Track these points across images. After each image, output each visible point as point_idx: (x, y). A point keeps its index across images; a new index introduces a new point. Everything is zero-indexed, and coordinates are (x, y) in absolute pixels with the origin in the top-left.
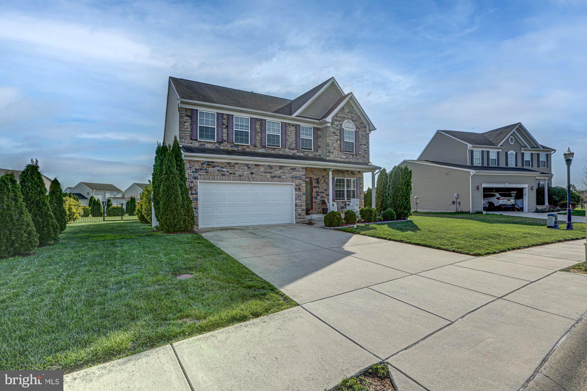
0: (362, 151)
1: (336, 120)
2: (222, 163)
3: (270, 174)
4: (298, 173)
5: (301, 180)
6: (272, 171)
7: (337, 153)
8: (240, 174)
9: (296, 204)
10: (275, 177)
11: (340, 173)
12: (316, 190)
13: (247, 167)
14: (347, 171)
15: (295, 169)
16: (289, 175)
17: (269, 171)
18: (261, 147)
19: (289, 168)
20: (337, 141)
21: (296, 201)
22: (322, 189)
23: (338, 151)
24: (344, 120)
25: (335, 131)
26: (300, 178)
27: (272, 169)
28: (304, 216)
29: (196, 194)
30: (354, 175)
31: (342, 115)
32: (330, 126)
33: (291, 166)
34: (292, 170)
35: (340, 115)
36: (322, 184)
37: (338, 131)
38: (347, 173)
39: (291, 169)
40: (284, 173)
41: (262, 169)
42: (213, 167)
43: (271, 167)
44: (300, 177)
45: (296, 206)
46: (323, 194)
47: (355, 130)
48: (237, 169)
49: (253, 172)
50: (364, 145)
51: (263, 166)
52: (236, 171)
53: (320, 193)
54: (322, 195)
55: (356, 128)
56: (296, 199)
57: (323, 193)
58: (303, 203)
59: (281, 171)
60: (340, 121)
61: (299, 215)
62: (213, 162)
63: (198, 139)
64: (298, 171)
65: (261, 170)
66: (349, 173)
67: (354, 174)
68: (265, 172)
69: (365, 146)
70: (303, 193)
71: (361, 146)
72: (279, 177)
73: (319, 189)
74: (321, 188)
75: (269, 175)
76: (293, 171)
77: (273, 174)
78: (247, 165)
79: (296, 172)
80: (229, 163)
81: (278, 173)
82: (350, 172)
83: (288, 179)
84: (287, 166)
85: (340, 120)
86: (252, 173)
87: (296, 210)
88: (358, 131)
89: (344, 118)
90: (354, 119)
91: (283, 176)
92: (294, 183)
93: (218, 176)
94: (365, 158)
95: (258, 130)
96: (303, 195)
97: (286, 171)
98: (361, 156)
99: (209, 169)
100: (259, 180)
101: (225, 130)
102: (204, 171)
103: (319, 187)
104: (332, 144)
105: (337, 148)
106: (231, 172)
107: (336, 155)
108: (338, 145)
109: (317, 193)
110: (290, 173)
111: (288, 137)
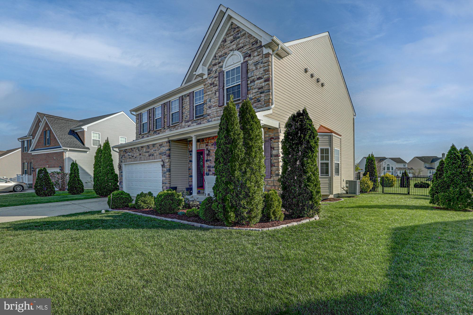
0: (254, 91)
1: (215, 65)
2: (129, 149)
5: (166, 156)
6: (149, 150)
8: (136, 156)
9: (162, 181)
10: (150, 155)
12: (207, 164)
13: (138, 150)
17: (147, 150)
18: (167, 128)
19: (158, 145)
20: (215, 94)
21: (163, 178)
23: (216, 108)
24: (225, 58)
25: (214, 80)
27: (149, 148)
29: (122, 172)
31: (223, 52)
32: (207, 78)
33: (159, 143)
35: (220, 54)
37: (217, 79)
39: (160, 145)
40: (155, 150)
41: (144, 150)
42: (127, 153)
43: (148, 146)
44: (164, 153)
47: (242, 61)
48: (134, 152)
49: (140, 153)
50: (259, 78)
51: (145, 146)
52: (134, 154)
55: (244, 58)
56: (163, 176)
58: (167, 181)
60: (220, 63)
62: (126, 150)
63: (142, 134)
64: (164, 147)
65: (144, 151)
68: (146, 152)
69: (259, 81)
70: (167, 169)
71: (252, 84)
72: (153, 155)
73: (211, 163)
75: (147, 154)
76: (161, 147)
77: (149, 153)
78: (138, 148)
80: (131, 149)
81: (152, 151)
85: (220, 61)
86: (140, 154)
87: (162, 187)
88: (247, 61)
89: (226, 54)
90: (241, 45)
91: (155, 154)
92: (161, 160)
93: (128, 159)
94: (260, 102)
95: (166, 113)
96: (167, 172)
97: (156, 149)
98: (253, 101)
99: (125, 155)
100: (143, 160)
101: (151, 122)
102: (124, 157)
103: (210, 160)
104: (210, 101)
105: (215, 104)
106: (132, 155)
107: (214, 113)
108: (216, 99)
109: (209, 169)
110: (159, 150)
111: (184, 110)
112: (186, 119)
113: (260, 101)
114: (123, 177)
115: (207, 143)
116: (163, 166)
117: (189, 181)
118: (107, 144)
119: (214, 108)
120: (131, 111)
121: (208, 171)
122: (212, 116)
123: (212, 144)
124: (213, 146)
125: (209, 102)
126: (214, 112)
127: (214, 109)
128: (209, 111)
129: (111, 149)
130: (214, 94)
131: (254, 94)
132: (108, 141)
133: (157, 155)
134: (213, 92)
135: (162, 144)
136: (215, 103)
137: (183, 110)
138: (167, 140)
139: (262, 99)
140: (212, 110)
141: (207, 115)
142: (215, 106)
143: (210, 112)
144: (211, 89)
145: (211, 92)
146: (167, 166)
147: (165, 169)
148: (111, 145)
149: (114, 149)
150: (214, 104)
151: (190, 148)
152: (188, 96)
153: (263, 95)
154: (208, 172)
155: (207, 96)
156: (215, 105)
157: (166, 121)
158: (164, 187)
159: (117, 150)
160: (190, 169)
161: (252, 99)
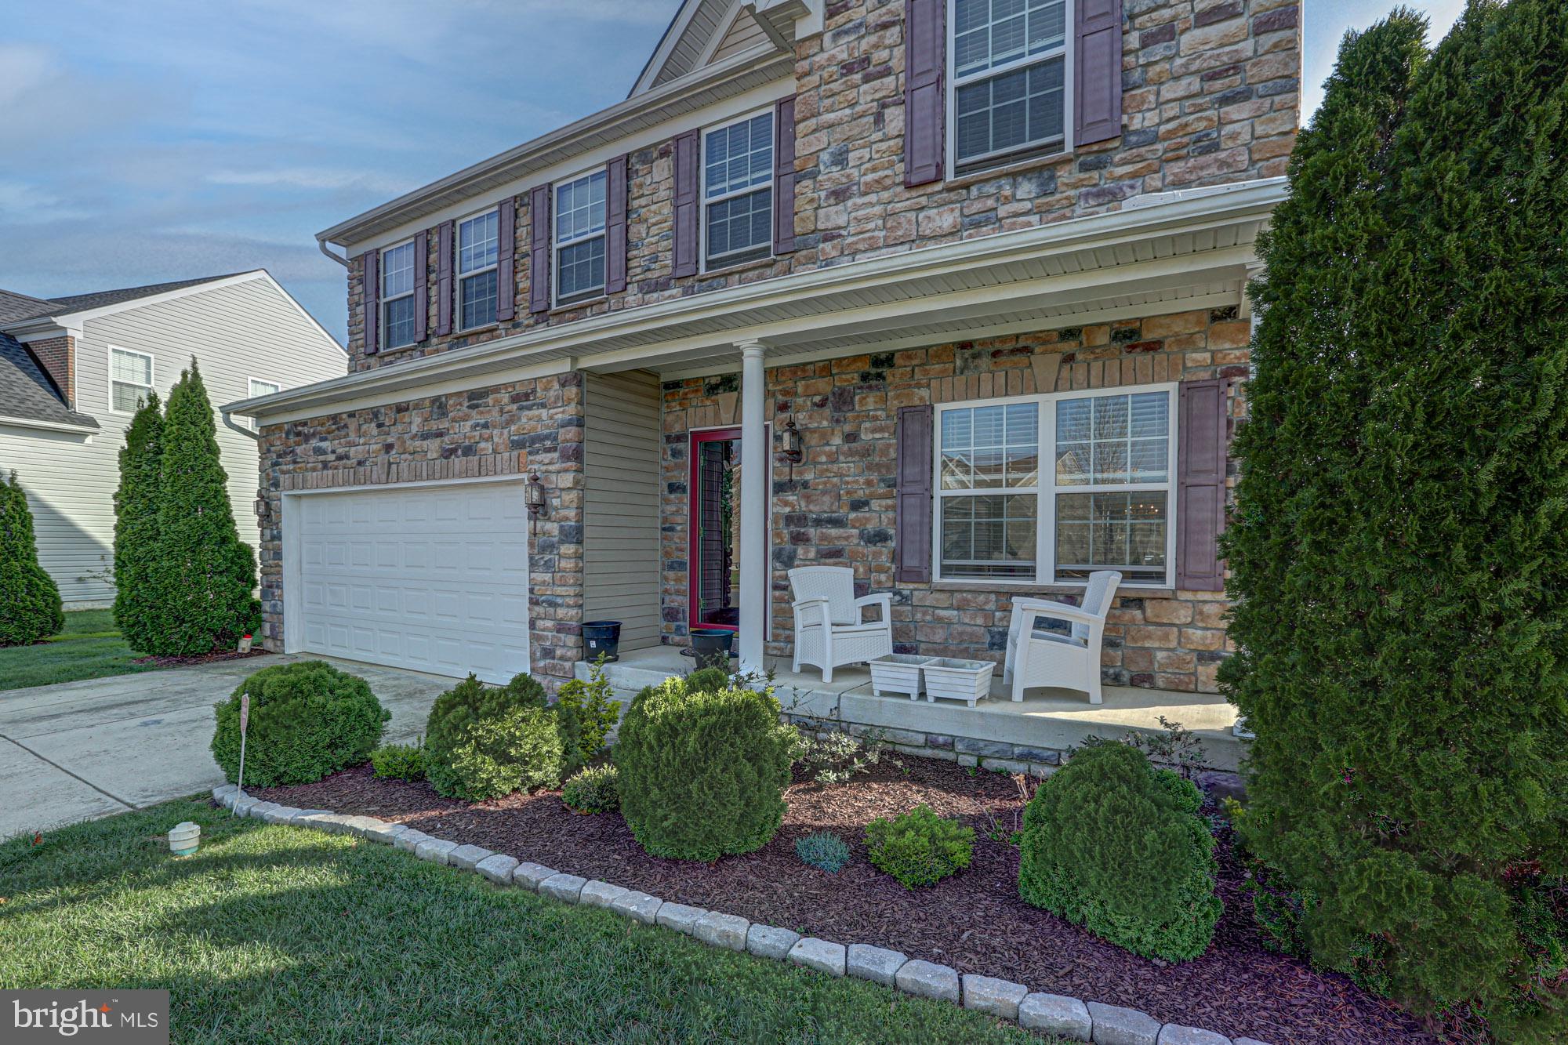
0: (1172, 91)
2: (321, 422)
3: (438, 440)
4: (544, 413)
5: (556, 455)
6: (444, 424)
7: (878, 209)
8: (360, 457)
9: (531, 591)
10: (453, 451)
11: (985, 362)
12: (786, 504)
13: (373, 425)
14: (1069, 334)
15: (527, 396)
16: (506, 431)
17: (434, 426)
18: (531, 321)
19: (505, 398)
20: (879, 118)
21: (533, 575)
22: (827, 499)
23: (885, 195)
26: (548, 443)
27: (445, 414)
28: (567, 665)
29: (279, 538)
30: (1142, 359)
32: (819, 36)
33: (513, 385)
34: (515, 407)
36: (833, 459)
37: (894, 35)
38: (1070, 346)
39: (515, 399)
40: (486, 426)
41: (416, 422)
42: (307, 438)
43: (439, 406)
44: (547, 437)
45: (534, 602)
46: (833, 532)
48: (353, 437)
49: (390, 440)
50: (1212, 15)
51: (418, 405)
52: (352, 444)
53: (818, 522)
54: (824, 538)
56: (533, 564)
57: (837, 523)
58: (559, 590)
59: (476, 417)
61: (548, 653)
62: (304, 424)
63: (382, 350)
64: (543, 406)
65: (414, 429)
66: (1092, 349)
67: (1153, 346)
68: (425, 437)
70: (562, 529)
71: (1157, 51)
72: (468, 451)
73: (808, 499)
74: (824, 493)
75: (433, 446)
76: (521, 409)
77: (446, 439)
78: (375, 413)
79: (535, 412)
80: (335, 418)
81: (463, 431)
82: (1102, 339)
83: (498, 457)
84: (496, 389)
86: (388, 448)
87: (532, 625)
91: (482, 445)
92: (525, 476)
93: (314, 469)
94: (1222, 155)
95: (525, 248)
96: (561, 542)
97: (494, 416)
98: (1160, 146)
99: (299, 450)
100: (405, 475)
101: (433, 292)
102: (289, 458)
103: (805, 485)
104: (840, 159)
105: (881, 174)
106: (340, 451)
107: (871, 225)
108: (884, 146)
109: (792, 528)
110: (509, 423)
111: (637, 230)
112: (649, 275)
113: (1215, 147)
114: (284, 563)
115: (785, 393)
116: (539, 509)
117: (666, 591)
118: (190, 391)
119: (873, 198)
120: (322, 238)
121: (787, 538)
122: (850, 240)
123: (817, 399)
124: (827, 411)
125: (834, 163)
126: (868, 219)
127: (872, 205)
128: (834, 216)
129: (218, 418)
130: (871, 119)
131: (1171, 110)
132: (196, 375)
133: (495, 451)
134: (858, 108)
135: (534, 391)
136: (874, 170)
137: (633, 230)
138: (564, 367)
139: (1234, 136)
140: (857, 208)
141: (819, 235)
142: (880, 185)
143: (842, 220)
144: (852, 94)
145: (848, 111)
146: (564, 512)
147: (553, 528)
148: (217, 398)
149: (235, 419)
150: (870, 177)
151: (670, 418)
152: (664, 154)
153: (1233, 111)
154: (788, 547)
155: (823, 136)
156: (877, 181)
157: (524, 284)
158: (540, 624)
159: (248, 423)
160: (671, 529)
161: (1156, 139)
